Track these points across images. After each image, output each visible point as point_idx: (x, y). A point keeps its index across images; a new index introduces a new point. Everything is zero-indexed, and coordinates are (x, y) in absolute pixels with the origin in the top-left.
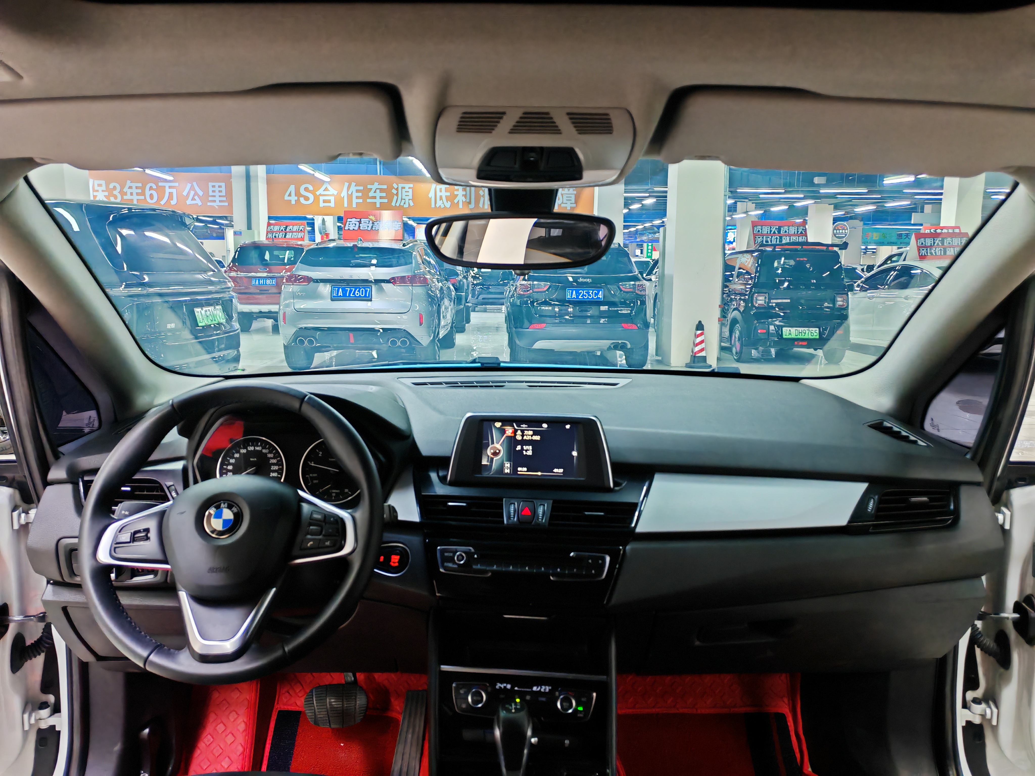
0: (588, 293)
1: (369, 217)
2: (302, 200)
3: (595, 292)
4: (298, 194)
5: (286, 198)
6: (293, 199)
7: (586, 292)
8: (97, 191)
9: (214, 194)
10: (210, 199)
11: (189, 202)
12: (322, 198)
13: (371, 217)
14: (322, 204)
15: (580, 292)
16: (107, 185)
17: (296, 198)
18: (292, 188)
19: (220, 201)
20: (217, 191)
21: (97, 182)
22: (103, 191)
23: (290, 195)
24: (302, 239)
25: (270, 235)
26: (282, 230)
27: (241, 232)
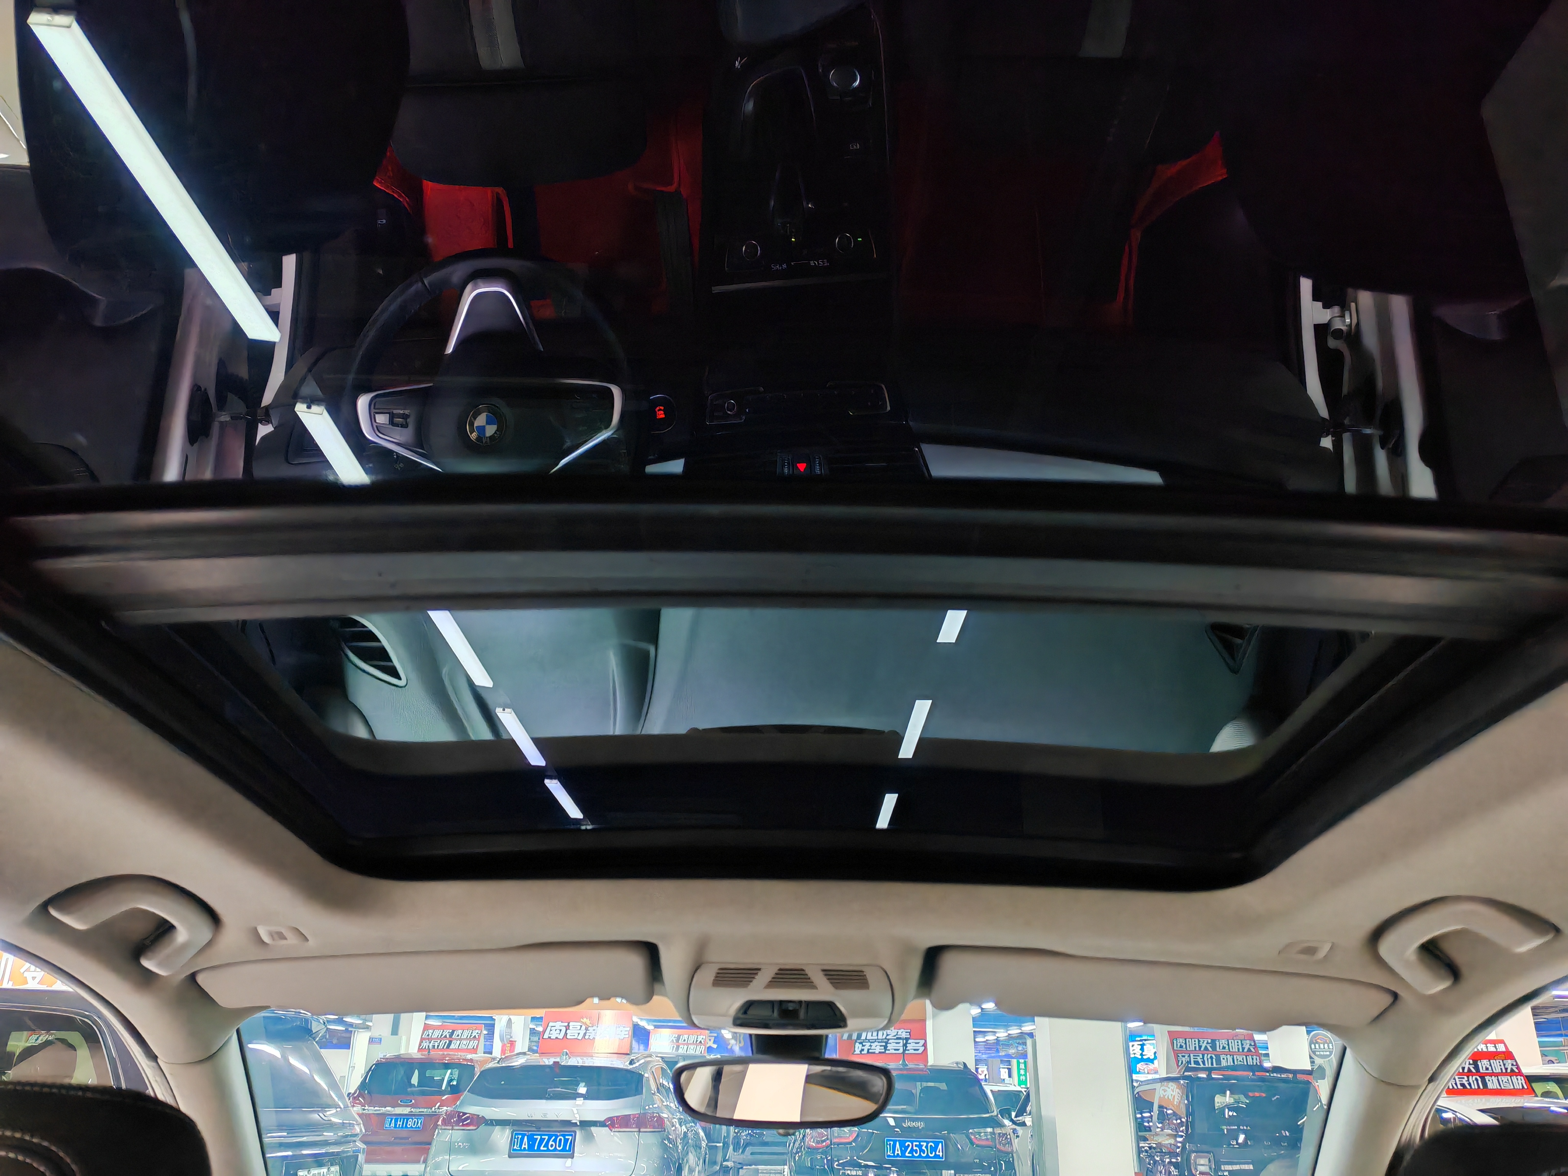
0: (920, 1146)
1: (582, 1020)
3: (931, 1146)
7: (916, 1145)
13: (585, 1020)
15: (907, 1144)
24: (474, 1050)
25: (425, 1044)
26: (446, 1036)
27: (381, 1039)
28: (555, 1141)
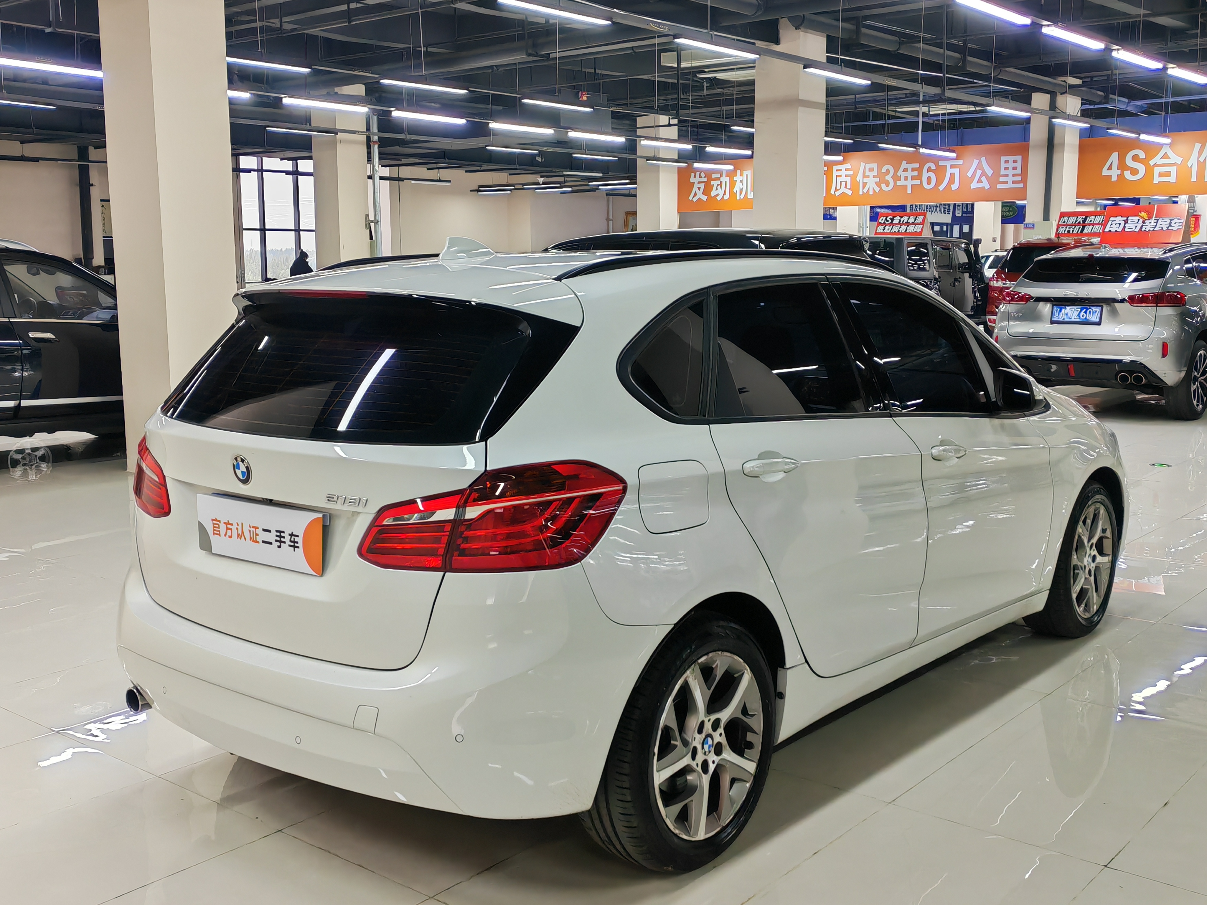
1: (1140, 214)
2: (1127, 174)
4: (1122, 166)
5: (1105, 172)
6: (1115, 173)
8: (868, 177)
9: (1006, 172)
10: (1001, 179)
11: (974, 185)
12: (1157, 170)
14: (1157, 179)
16: (880, 169)
17: (1119, 172)
18: (1115, 157)
19: (1014, 182)
20: (1011, 168)
21: (868, 166)
22: (874, 176)
23: (1110, 168)
25: (1062, 229)
26: (1079, 222)
27: (1034, 224)
28: (1086, 312)
